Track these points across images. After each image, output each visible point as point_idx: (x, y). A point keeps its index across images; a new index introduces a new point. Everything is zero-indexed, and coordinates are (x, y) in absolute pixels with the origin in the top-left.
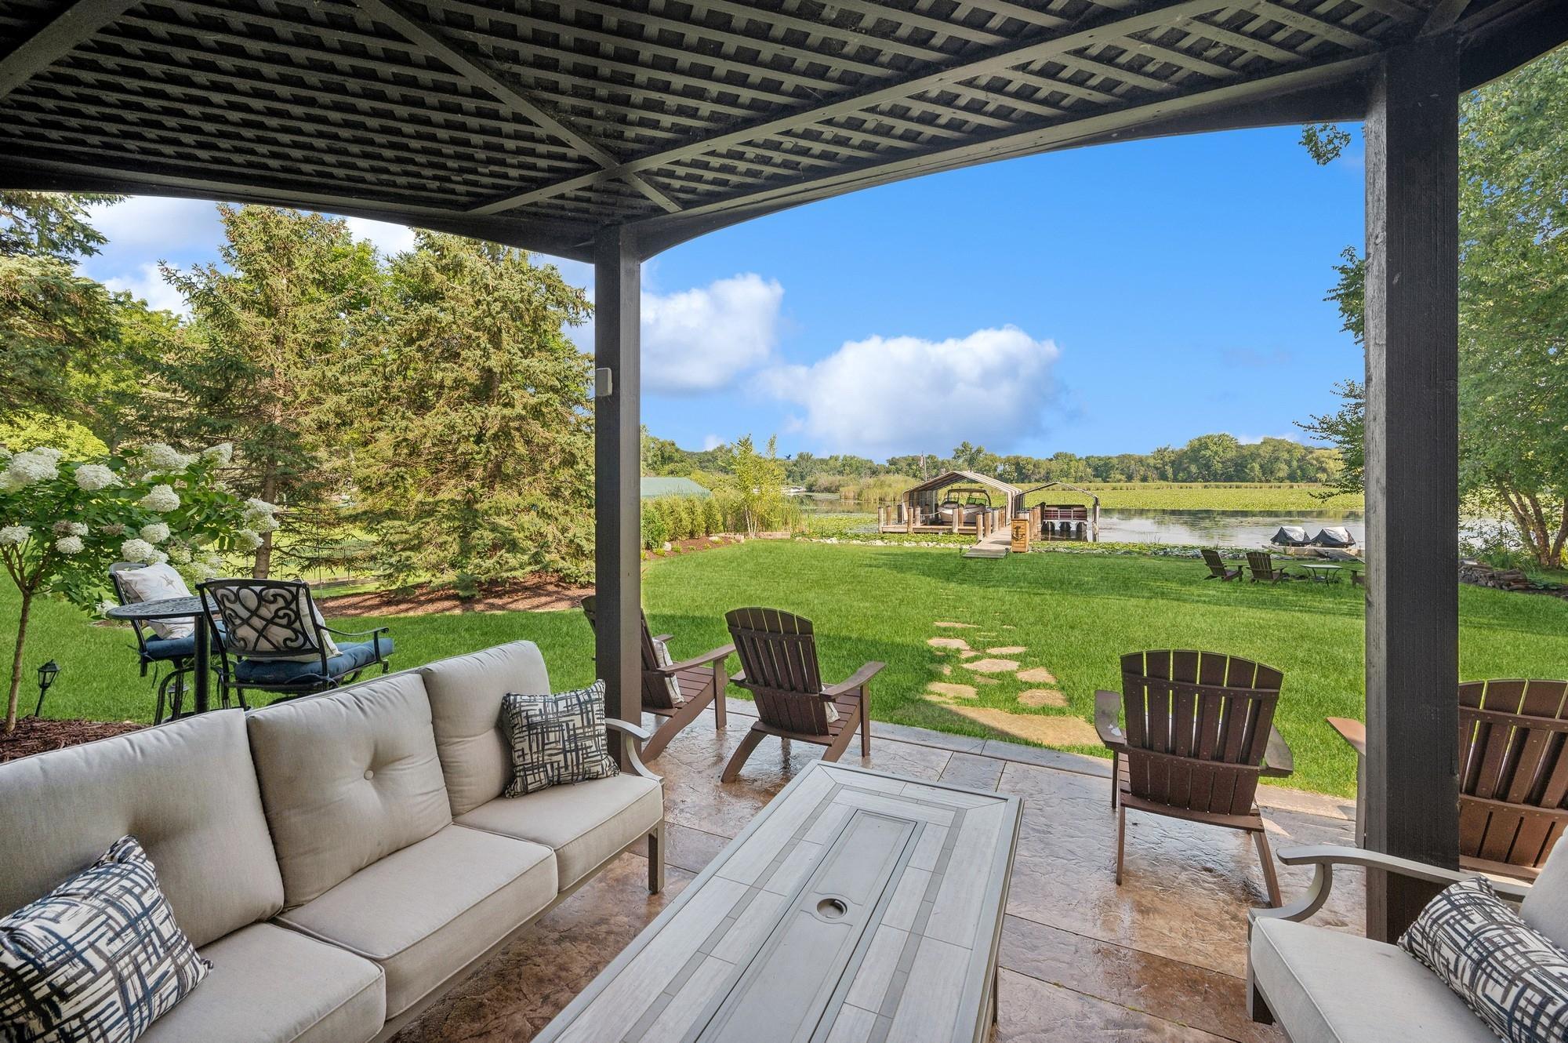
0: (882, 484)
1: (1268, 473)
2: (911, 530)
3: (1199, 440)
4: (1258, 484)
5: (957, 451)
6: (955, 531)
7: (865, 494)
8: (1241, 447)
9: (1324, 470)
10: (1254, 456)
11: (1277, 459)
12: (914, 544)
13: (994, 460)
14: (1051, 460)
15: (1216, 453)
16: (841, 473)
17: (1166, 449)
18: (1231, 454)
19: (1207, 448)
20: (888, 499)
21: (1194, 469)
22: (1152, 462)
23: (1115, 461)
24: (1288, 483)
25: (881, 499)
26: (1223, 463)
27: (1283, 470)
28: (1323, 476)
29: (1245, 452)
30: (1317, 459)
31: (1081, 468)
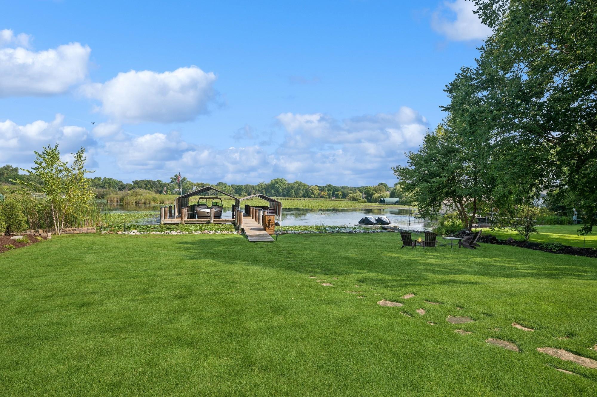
0: (137, 194)
1: (297, 195)
2: (183, 222)
3: (275, 180)
4: (294, 198)
5: (172, 178)
6: (212, 222)
7: (126, 200)
8: (289, 184)
9: (313, 194)
10: (293, 187)
11: (300, 189)
12: (199, 233)
13: (192, 184)
14: (217, 185)
15: (280, 186)
16: (103, 187)
17: (263, 183)
18: (285, 186)
19: (277, 184)
20: (141, 202)
21: (273, 192)
22: (257, 188)
23: (243, 187)
24: (303, 198)
25: (136, 203)
26: (282, 190)
27: (301, 193)
28: (313, 196)
29: (290, 186)
30: (311, 190)
31: (230, 190)
